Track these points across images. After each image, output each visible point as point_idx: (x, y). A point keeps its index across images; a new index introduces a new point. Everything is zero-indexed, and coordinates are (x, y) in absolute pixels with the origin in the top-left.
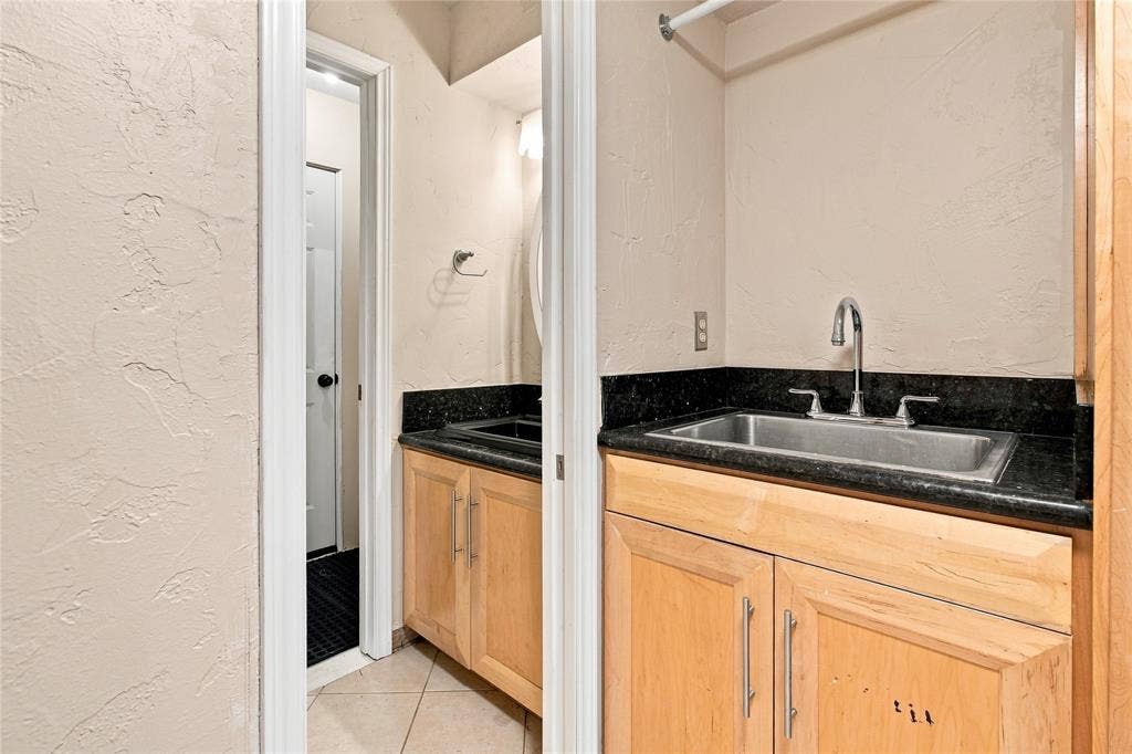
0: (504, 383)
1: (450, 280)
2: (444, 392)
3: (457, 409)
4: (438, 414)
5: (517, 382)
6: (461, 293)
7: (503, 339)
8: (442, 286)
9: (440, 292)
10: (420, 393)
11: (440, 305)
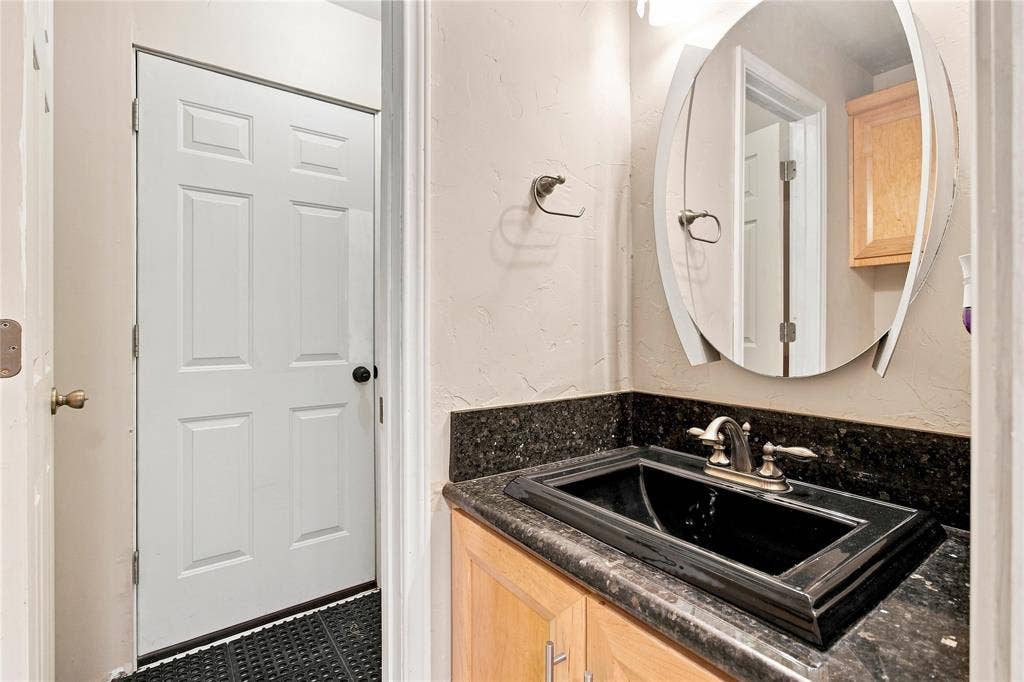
0: (607, 390)
1: (527, 225)
2: (516, 410)
3: (537, 438)
4: (507, 447)
5: (626, 388)
6: (542, 247)
7: (605, 321)
8: (513, 233)
9: (509, 244)
10: (480, 413)
11: (511, 266)
